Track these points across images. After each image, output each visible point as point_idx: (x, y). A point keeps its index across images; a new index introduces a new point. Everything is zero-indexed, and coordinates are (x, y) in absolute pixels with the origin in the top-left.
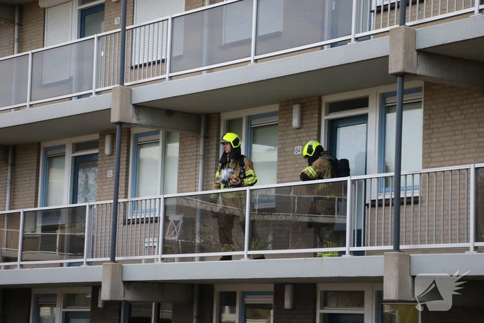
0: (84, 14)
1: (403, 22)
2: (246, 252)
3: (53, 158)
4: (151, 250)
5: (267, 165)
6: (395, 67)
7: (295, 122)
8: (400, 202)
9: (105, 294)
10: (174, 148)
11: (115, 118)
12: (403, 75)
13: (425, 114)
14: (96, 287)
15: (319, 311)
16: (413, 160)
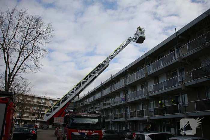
0: (142, 86)
1: (183, 83)
2: (165, 115)
3: (139, 104)
4: (153, 115)
5: (167, 103)
6: (183, 89)
7: (170, 97)
8: (185, 107)
9: (147, 121)
10: (155, 102)
11: (147, 98)
12: (184, 90)
13: (188, 95)
14: (146, 120)
15: (176, 122)
16: (187, 101)
